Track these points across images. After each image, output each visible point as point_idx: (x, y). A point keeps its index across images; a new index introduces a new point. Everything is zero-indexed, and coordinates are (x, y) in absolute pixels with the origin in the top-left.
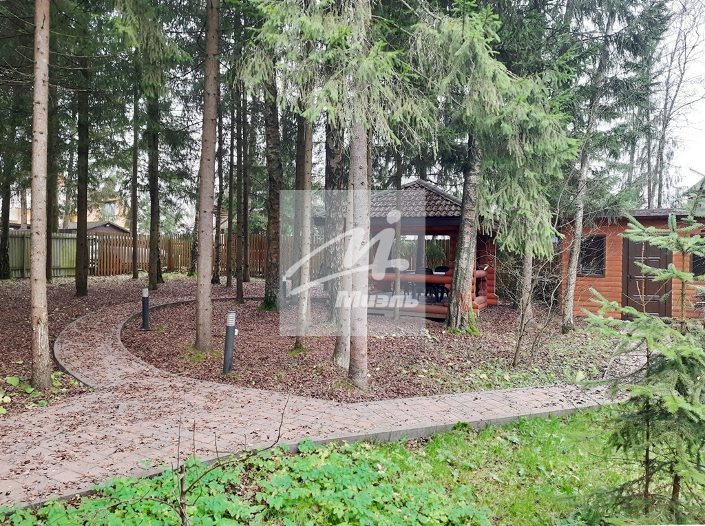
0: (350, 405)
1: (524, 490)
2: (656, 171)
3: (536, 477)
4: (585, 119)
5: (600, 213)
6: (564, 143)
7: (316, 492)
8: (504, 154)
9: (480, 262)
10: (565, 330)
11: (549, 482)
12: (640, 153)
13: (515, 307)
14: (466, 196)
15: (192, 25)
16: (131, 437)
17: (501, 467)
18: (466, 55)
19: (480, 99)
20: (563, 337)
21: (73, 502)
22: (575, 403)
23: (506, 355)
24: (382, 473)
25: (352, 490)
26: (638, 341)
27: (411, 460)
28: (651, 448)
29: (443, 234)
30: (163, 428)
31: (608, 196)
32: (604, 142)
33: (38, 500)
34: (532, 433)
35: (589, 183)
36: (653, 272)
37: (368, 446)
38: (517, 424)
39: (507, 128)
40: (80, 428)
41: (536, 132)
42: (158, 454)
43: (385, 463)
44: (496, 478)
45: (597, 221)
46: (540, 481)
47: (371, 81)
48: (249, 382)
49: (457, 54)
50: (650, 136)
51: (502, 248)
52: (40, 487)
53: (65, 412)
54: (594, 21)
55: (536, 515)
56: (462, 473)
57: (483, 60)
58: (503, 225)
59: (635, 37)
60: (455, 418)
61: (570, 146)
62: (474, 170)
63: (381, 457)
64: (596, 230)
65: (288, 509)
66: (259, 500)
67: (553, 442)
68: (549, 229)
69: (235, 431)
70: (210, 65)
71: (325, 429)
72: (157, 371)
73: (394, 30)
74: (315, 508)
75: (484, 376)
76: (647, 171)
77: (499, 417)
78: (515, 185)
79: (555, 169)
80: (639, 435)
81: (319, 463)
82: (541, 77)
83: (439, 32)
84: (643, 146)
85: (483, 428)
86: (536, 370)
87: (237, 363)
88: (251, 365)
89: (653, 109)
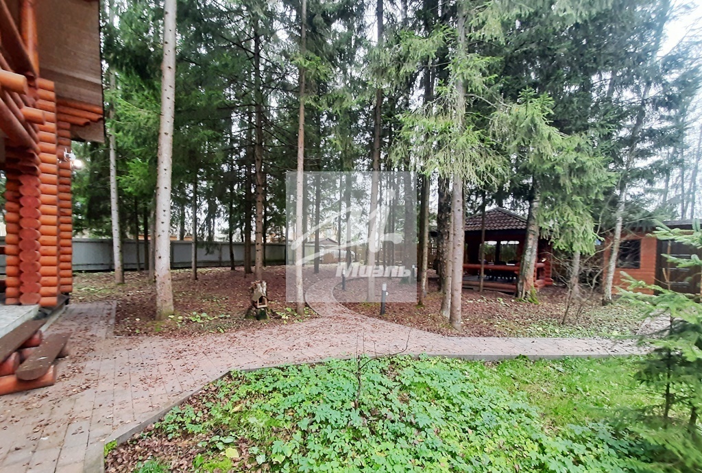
0: (450, 338)
1: (565, 401)
2: (689, 192)
3: (575, 394)
4: (625, 159)
5: (635, 224)
6: (605, 176)
7: (428, 380)
8: (557, 186)
9: (539, 258)
10: (604, 303)
11: (585, 398)
12: (674, 180)
13: (565, 287)
14: (530, 215)
15: (368, 135)
16: (337, 340)
17: (549, 384)
18: (528, 126)
19: (539, 152)
20: (603, 308)
21: (312, 366)
22: (609, 351)
23: (558, 317)
24: (468, 377)
25: (449, 383)
26: (662, 310)
27: (486, 373)
28: (671, 385)
29: (514, 240)
30: (351, 338)
31: (643, 212)
32: (641, 174)
33: (298, 363)
34: (573, 367)
35: (627, 204)
36: (678, 261)
37: (460, 361)
38: (563, 360)
39: (559, 169)
40: (315, 334)
41: (582, 171)
42: (348, 350)
43: (471, 373)
44: (545, 390)
45: (633, 229)
46: (577, 397)
47: (465, 149)
48: (394, 320)
49: (522, 126)
50: (684, 169)
51: (555, 248)
52: (299, 357)
53: (310, 325)
54: (632, 91)
55: (573, 417)
56: (521, 384)
57: (541, 128)
58: (556, 233)
59: (669, 97)
60: (517, 352)
61: (609, 177)
62: (536, 199)
63: (467, 368)
64: (631, 236)
65: (413, 387)
66: (398, 380)
67: (590, 374)
68: (591, 234)
69: (386, 344)
70: (376, 154)
71: (434, 349)
72: (349, 311)
73: (481, 119)
74: (428, 389)
75: (540, 329)
76: (680, 193)
77: (550, 354)
78: (566, 206)
79: (597, 194)
80: (661, 375)
81: (431, 367)
82: (586, 133)
83: (510, 114)
84: (678, 175)
85: (537, 360)
86: (579, 328)
87: (387, 311)
88: (395, 312)
89: (687, 147)
